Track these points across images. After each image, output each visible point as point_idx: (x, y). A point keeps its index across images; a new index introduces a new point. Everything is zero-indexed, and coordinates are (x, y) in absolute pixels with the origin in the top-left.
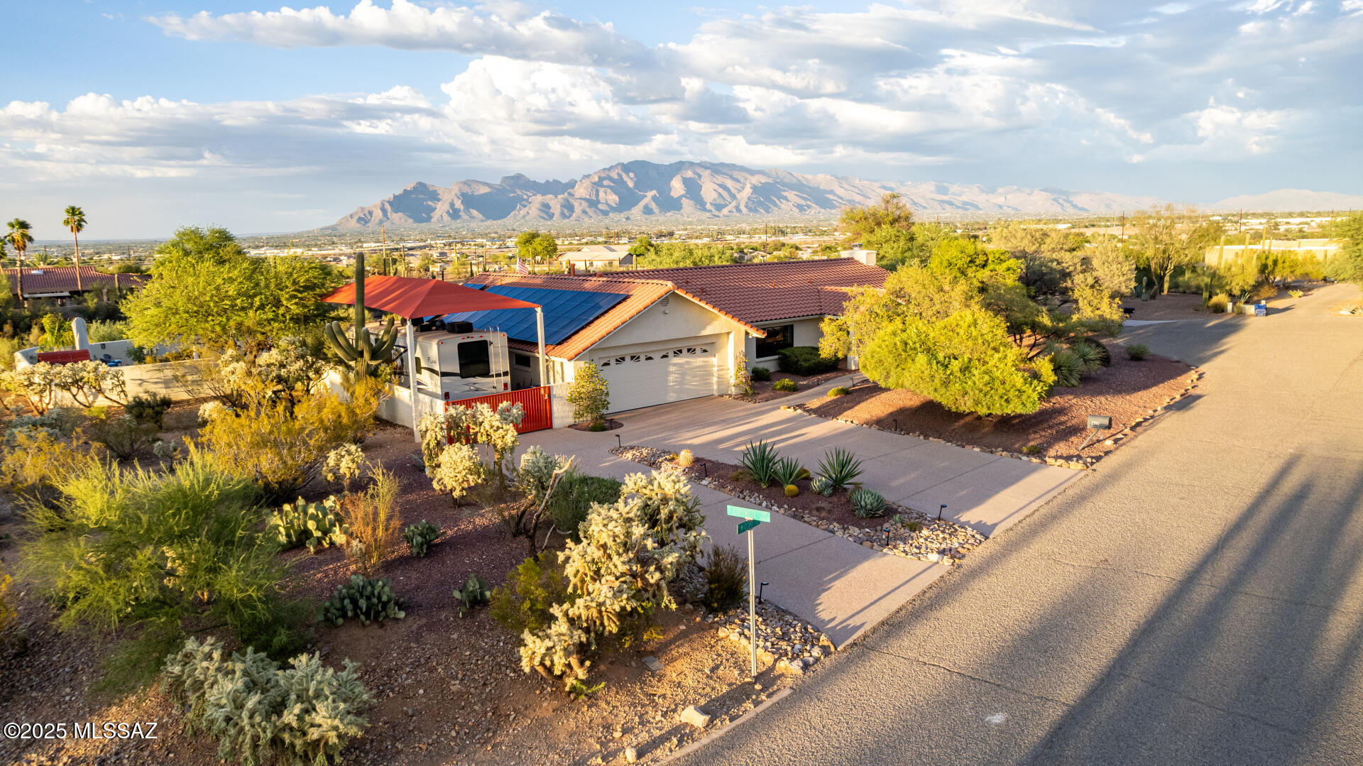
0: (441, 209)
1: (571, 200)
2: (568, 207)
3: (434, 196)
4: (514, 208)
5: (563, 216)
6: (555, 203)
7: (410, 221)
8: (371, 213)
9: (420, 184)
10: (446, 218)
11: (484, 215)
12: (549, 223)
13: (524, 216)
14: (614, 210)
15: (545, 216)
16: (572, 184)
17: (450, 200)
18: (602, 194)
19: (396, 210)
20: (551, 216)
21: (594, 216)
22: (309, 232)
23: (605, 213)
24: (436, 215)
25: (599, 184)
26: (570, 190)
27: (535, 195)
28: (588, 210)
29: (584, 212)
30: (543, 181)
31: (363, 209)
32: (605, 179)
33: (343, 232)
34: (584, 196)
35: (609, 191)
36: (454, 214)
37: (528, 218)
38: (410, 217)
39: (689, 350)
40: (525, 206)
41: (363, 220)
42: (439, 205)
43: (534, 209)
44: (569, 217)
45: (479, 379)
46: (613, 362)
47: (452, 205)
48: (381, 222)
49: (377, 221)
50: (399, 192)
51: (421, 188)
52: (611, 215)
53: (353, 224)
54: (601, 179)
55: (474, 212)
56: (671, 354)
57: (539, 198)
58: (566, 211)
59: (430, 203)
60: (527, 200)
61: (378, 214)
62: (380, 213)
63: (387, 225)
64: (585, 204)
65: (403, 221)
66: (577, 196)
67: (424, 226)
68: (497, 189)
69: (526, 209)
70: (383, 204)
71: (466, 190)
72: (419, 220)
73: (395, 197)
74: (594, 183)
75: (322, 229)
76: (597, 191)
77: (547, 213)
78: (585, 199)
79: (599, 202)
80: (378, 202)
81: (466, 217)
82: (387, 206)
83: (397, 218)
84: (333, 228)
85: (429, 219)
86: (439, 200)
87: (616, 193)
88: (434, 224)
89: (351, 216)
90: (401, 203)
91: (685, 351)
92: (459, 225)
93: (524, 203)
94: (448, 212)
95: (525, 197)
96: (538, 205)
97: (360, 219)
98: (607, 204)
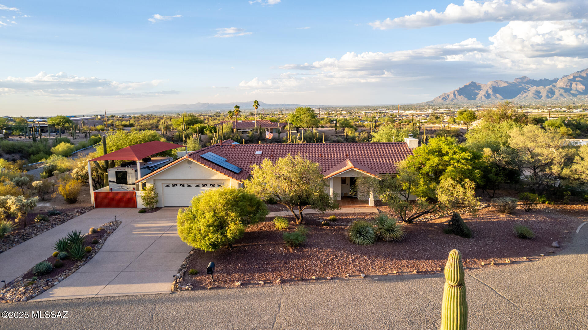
0: (482, 93)
1: (554, 89)
2: (552, 93)
3: (479, 88)
4: (520, 93)
5: (548, 97)
6: (544, 91)
7: (466, 99)
8: (448, 96)
9: (473, 82)
10: (483, 98)
11: (503, 97)
12: (539, 100)
13: (524, 97)
14: (580, 93)
15: (537, 97)
16: (556, 80)
17: (486, 90)
18: (574, 85)
19: (460, 94)
20: (540, 97)
21: (568, 97)
22: (421, 103)
23: (575, 95)
24: (478, 97)
25: (574, 79)
26: (554, 84)
27: (533, 87)
28: (564, 94)
29: (561, 95)
30: (538, 80)
31: (445, 94)
32: (577, 77)
33: (435, 104)
34: (562, 86)
35: (579, 83)
36: (488, 96)
37: (527, 98)
38: (466, 97)
39: (211, 185)
40: (526, 92)
41: (445, 99)
42: (481, 92)
43: (531, 94)
44: (551, 98)
45: (123, 185)
46: (171, 185)
47: (487, 92)
48: (453, 100)
49: (451, 99)
50: (462, 86)
51: (473, 84)
52: (579, 96)
53: (440, 100)
54: (574, 77)
55: (498, 95)
56: (201, 185)
57: (535, 88)
58: (550, 95)
59: (476, 91)
60: (527, 89)
61: (452, 96)
62: (453, 96)
63: (455, 101)
64: (562, 91)
65: (463, 99)
66: (558, 86)
67: (472, 102)
68: (511, 84)
69: (526, 94)
70: (454, 92)
71: (495, 85)
72: (470, 99)
73: (460, 89)
74: (570, 80)
75: (426, 102)
76: (571, 84)
77: (538, 96)
78: (563, 88)
79: (571, 89)
80: (452, 91)
81: (494, 98)
82: (456, 93)
83: (460, 98)
84: (432, 102)
85: (475, 98)
86: (481, 90)
87: (583, 85)
88: (477, 101)
89: (440, 97)
90: (461, 91)
91: (209, 185)
92: (489, 101)
93: (525, 90)
94: (485, 96)
95: (526, 88)
96: (533, 92)
97: (443, 98)
98: (577, 90)
